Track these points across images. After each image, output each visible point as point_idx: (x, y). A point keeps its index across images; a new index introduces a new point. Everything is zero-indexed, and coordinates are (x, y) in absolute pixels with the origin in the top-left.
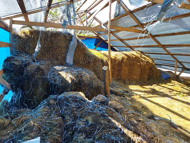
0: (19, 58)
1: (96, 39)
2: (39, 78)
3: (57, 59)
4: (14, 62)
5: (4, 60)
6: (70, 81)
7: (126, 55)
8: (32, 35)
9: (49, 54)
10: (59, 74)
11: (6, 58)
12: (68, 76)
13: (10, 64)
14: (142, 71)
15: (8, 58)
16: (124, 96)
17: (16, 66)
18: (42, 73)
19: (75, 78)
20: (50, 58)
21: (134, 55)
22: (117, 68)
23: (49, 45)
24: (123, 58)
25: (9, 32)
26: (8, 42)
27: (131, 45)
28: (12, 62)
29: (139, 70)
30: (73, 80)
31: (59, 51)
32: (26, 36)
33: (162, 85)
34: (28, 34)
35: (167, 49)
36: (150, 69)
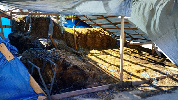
0: (16, 34)
1: (76, 19)
2: (28, 44)
3: (41, 35)
4: (14, 36)
5: (8, 35)
6: (45, 46)
7: (90, 30)
8: (24, 20)
9: (36, 31)
10: (40, 42)
11: (9, 34)
12: (44, 44)
13: (12, 37)
14: (101, 41)
15: (10, 34)
16: (82, 55)
17: (15, 37)
18: (29, 41)
19: (49, 44)
20: (36, 34)
21: (95, 30)
22: (83, 39)
23: (35, 25)
24: (87, 32)
25: (10, 19)
26: (10, 25)
27: (98, 24)
28: (13, 36)
29: (99, 40)
30: (47, 45)
31: (42, 29)
32: (21, 20)
33: (115, 50)
34: (22, 19)
35: (117, 25)
36: (108, 39)
